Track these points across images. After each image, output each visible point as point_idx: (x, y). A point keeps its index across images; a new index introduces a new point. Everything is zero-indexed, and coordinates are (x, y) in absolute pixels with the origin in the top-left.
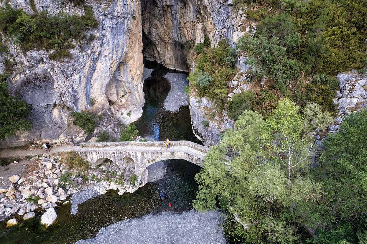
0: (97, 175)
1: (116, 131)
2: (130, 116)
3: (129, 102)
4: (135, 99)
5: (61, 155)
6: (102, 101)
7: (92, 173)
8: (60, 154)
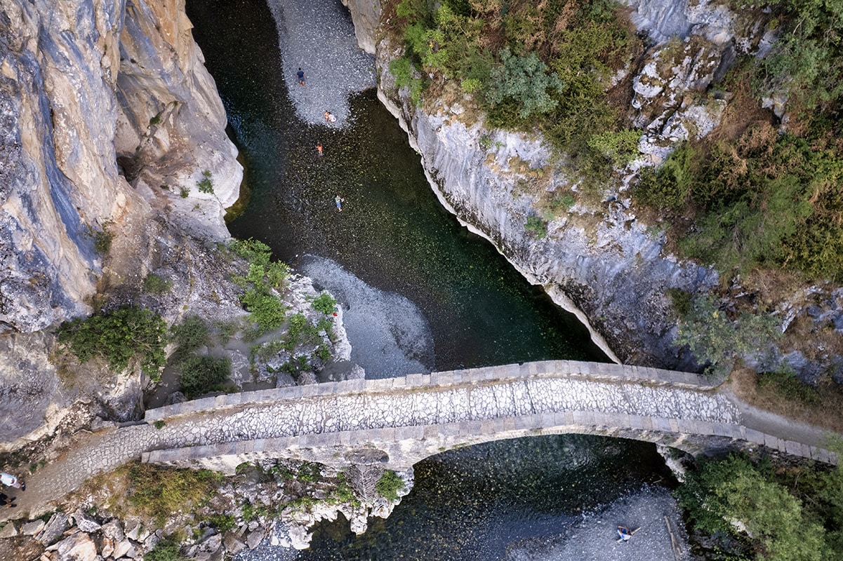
0: (256, 498)
1: (222, 296)
2: (212, 191)
3: (186, 139)
4: (201, 121)
5: (99, 488)
6: (125, 212)
7: (236, 495)
8: (93, 485)
